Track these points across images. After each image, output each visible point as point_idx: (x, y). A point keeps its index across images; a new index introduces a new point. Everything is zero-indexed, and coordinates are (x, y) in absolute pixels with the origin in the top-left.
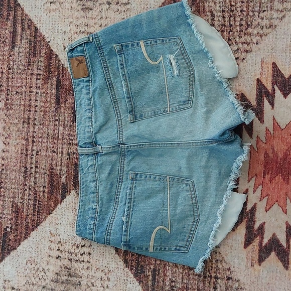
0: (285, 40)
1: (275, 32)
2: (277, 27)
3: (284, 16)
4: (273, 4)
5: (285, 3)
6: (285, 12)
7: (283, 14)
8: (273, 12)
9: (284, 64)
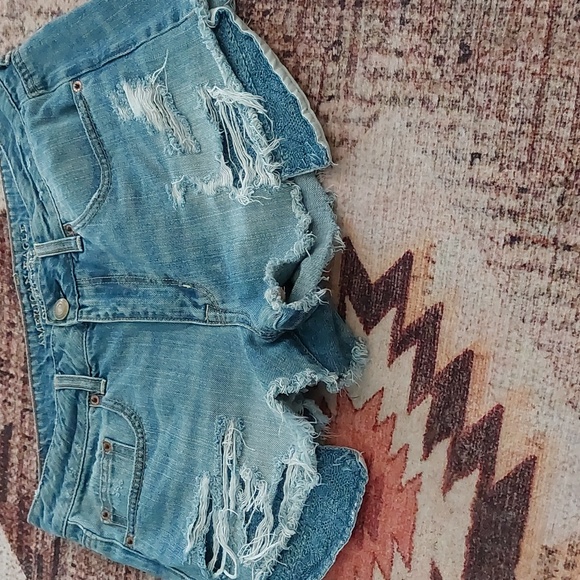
0: (374, 182)
1: (353, 158)
2: (358, 145)
3: (375, 117)
4: (352, 80)
5: (380, 80)
6: (378, 104)
7: (373, 110)
8: (350, 103)
9: (368, 245)
